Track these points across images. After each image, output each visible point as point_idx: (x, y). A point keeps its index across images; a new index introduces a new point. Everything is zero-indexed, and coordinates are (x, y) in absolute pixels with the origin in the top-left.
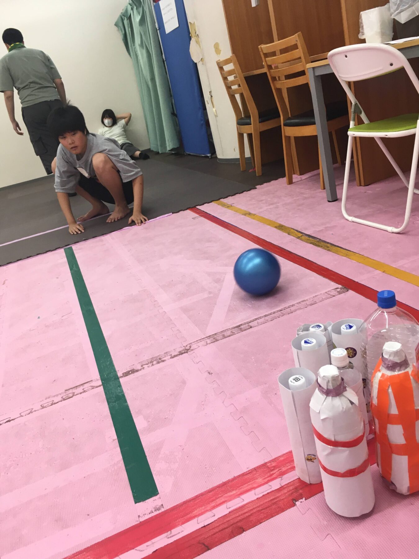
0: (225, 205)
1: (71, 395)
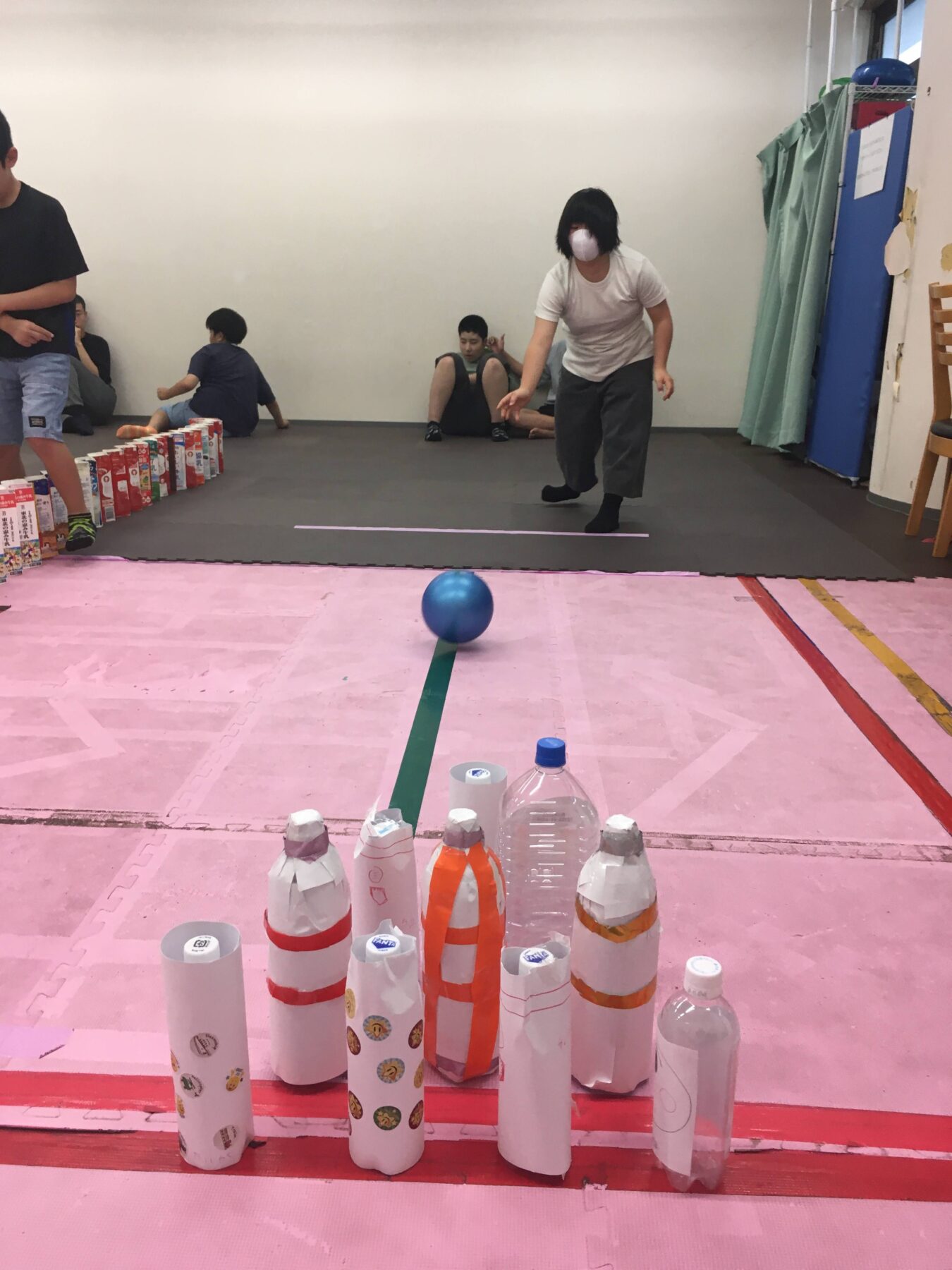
0: (820, 594)
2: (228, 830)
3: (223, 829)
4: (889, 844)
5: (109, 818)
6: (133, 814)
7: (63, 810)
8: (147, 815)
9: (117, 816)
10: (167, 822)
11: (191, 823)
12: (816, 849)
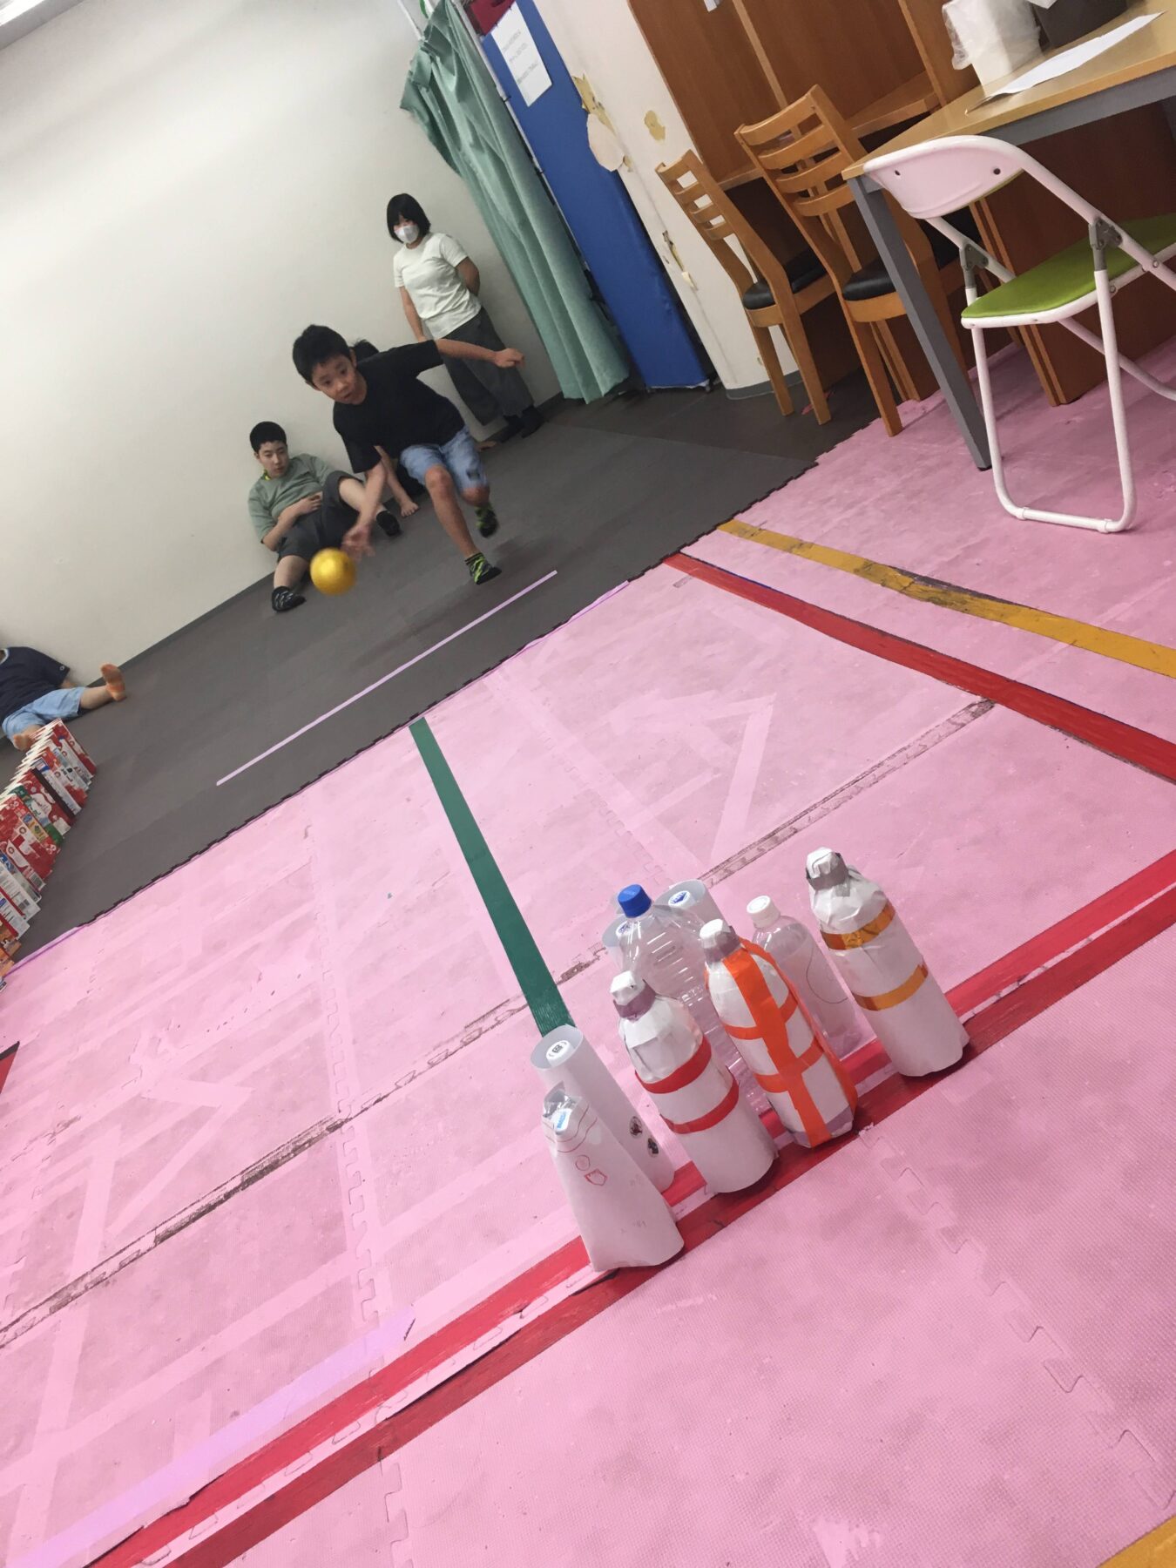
0: (746, 532)
1: (476, 1034)
2: (401, 1087)
3: (396, 1089)
4: (927, 733)
5: (292, 1147)
6: (309, 1130)
7: (247, 1169)
8: (322, 1123)
9: (298, 1141)
10: (343, 1116)
11: (365, 1104)
12: (874, 775)
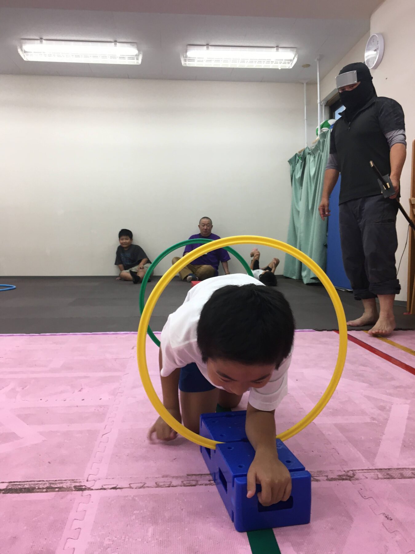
1: (194, 483)
2: (133, 488)
3: (128, 488)
5: (48, 485)
6: (64, 482)
7: (14, 482)
8: (73, 481)
9: (53, 484)
10: (88, 485)
11: (105, 485)
